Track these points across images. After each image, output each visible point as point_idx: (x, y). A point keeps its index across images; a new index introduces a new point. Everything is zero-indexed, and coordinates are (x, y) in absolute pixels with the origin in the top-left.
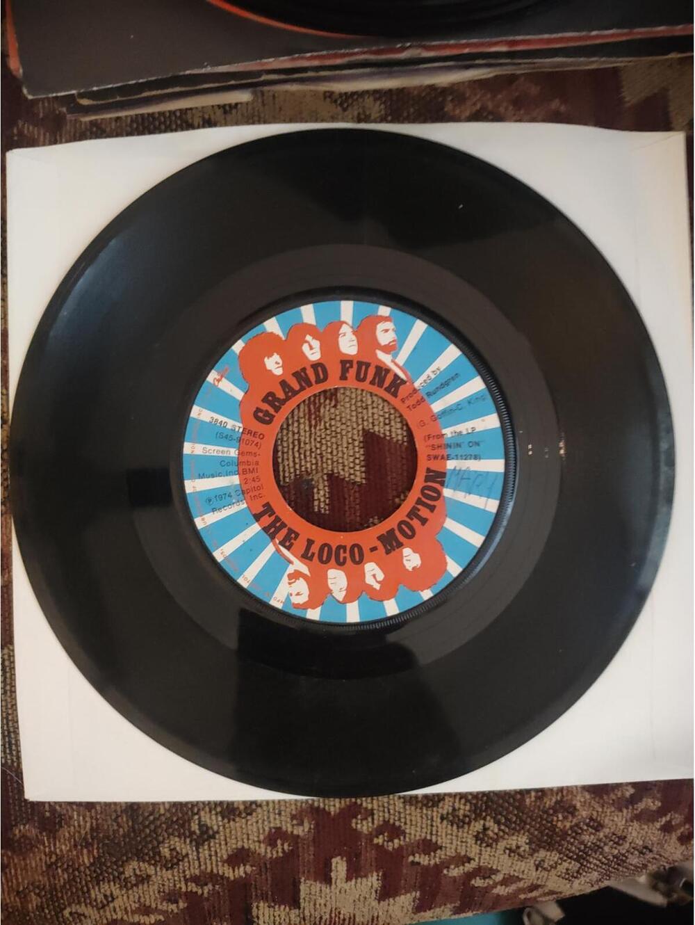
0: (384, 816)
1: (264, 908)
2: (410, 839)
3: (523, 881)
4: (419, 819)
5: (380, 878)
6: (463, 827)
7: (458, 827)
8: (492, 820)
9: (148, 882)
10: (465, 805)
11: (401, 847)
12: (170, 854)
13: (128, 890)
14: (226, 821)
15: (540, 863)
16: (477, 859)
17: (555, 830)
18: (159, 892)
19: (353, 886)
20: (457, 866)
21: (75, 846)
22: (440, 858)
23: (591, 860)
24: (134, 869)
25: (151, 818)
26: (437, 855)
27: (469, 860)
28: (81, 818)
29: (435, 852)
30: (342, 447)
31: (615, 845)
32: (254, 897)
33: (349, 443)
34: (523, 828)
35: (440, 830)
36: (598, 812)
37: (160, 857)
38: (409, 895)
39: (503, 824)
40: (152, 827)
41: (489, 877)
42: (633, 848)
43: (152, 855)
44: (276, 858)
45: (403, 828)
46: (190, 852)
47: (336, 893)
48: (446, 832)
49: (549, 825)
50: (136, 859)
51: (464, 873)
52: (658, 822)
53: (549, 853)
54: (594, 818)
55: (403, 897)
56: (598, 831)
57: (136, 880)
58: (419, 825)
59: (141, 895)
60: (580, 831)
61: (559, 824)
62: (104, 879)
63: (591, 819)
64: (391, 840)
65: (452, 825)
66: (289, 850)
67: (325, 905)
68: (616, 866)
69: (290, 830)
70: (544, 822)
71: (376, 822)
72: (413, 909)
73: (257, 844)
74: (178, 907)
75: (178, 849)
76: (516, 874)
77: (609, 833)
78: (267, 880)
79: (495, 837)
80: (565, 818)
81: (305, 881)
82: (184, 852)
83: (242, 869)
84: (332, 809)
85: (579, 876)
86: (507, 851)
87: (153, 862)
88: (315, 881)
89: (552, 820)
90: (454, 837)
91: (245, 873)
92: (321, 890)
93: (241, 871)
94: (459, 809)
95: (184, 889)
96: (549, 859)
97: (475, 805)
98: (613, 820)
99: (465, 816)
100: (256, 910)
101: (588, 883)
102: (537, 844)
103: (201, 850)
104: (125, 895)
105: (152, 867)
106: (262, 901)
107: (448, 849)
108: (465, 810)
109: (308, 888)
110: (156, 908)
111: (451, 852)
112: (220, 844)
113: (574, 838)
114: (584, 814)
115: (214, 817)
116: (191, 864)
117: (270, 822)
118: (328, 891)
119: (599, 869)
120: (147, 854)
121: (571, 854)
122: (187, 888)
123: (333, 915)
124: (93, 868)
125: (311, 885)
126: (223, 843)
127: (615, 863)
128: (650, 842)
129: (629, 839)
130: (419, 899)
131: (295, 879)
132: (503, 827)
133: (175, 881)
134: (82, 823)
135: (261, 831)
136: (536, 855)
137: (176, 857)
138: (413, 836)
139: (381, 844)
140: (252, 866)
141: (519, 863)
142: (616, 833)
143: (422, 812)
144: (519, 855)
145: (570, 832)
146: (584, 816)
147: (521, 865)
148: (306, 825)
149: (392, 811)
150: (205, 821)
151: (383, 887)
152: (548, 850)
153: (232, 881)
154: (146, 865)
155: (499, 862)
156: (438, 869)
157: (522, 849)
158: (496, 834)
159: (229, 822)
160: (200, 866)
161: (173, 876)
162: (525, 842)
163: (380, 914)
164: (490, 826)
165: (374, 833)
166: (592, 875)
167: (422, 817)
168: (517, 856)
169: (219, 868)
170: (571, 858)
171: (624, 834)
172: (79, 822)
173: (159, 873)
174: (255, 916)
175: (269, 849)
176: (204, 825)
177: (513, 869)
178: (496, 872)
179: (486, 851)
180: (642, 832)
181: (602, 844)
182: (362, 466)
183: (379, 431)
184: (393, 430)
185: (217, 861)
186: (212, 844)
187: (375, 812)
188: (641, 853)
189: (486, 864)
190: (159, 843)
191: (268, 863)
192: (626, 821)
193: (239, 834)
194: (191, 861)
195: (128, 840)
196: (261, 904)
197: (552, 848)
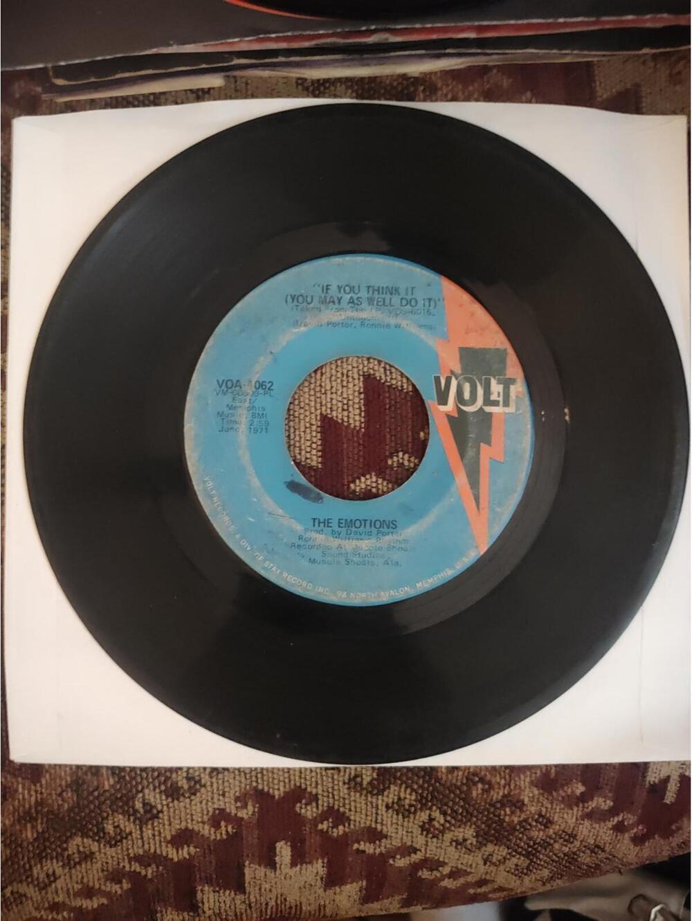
0: (328, 802)
1: (209, 892)
2: (355, 825)
3: (472, 875)
4: (364, 806)
5: (325, 865)
6: (408, 817)
7: (404, 818)
8: (438, 811)
9: (91, 861)
10: (411, 795)
11: (345, 834)
12: (114, 831)
13: (70, 868)
14: (170, 800)
15: (488, 858)
16: (423, 850)
17: (502, 824)
18: (103, 871)
19: (298, 872)
20: (403, 856)
21: (19, 821)
22: (385, 847)
23: (541, 857)
24: (78, 846)
25: (96, 793)
26: (383, 844)
27: (415, 850)
28: (26, 792)
29: (380, 841)
30: (300, 431)
31: (565, 843)
32: (198, 880)
33: (306, 428)
34: (470, 821)
35: (385, 818)
36: (546, 808)
37: (104, 833)
38: (355, 884)
39: (450, 815)
40: (97, 803)
41: (437, 870)
42: (585, 847)
43: (96, 831)
44: (220, 840)
45: (348, 814)
46: (133, 831)
47: (281, 879)
48: (392, 821)
49: (497, 819)
50: (80, 834)
51: (410, 863)
52: (610, 821)
53: (497, 848)
54: (543, 814)
55: (348, 886)
56: (548, 827)
57: (79, 857)
58: (364, 812)
59: (85, 874)
60: (529, 827)
61: (507, 819)
62: (46, 855)
63: (540, 815)
64: (335, 826)
65: (397, 814)
66: (232, 832)
67: (270, 891)
68: (568, 865)
69: (234, 812)
70: (492, 816)
71: (320, 807)
72: (359, 899)
73: (201, 824)
74: (121, 888)
75: (122, 826)
76: (464, 868)
77: (559, 831)
78: (211, 862)
79: (441, 828)
80: (513, 812)
81: (249, 864)
82: (128, 830)
83: (186, 849)
84: (276, 793)
85: (529, 872)
86: (454, 844)
87: (97, 838)
88: (260, 866)
89: (500, 815)
90: (399, 827)
91: (189, 854)
92: (266, 875)
93: (185, 852)
94: (405, 798)
95: (127, 868)
96: (498, 854)
97: (421, 795)
98: (563, 818)
99: (411, 806)
100: (201, 894)
101: (539, 880)
102: (483, 838)
103: (144, 829)
104: (68, 875)
105: (96, 843)
106: (206, 885)
107: (393, 839)
108: (411, 800)
109: (253, 872)
110: (100, 888)
111: (396, 843)
112: (164, 825)
113: (522, 833)
114: (533, 809)
115: (158, 796)
116: (135, 842)
117: (213, 803)
118: (273, 875)
119: (550, 867)
120: (91, 830)
121: (520, 850)
122: (130, 867)
123: (279, 902)
124: (36, 845)
125: (256, 869)
126: (167, 823)
127: (566, 861)
128: (602, 842)
129: (580, 837)
130: (365, 889)
131: (238, 862)
132: (449, 818)
133: (118, 859)
134: (26, 796)
135: (205, 813)
136: (484, 848)
137: (119, 834)
138: (357, 824)
139: (325, 830)
140: (195, 847)
141: (466, 856)
142: (566, 830)
143: (367, 799)
144: (466, 848)
145: (518, 827)
146: (533, 812)
147: (468, 859)
148: (250, 808)
149: (336, 797)
150: (149, 800)
151: (329, 874)
152: (495, 845)
153: (175, 863)
154: (90, 840)
155: (446, 854)
156: (384, 858)
157: (469, 842)
158: (443, 825)
159: (173, 801)
160: (143, 845)
161: (117, 853)
162: (472, 835)
163: (327, 903)
164: (436, 817)
165: (318, 819)
166: (542, 872)
167: (366, 804)
168: (464, 849)
169: (163, 848)
170: (520, 854)
171: (574, 833)
172: (23, 796)
173: (103, 851)
174: (199, 901)
175: (213, 830)
176: (147, 803)
177: (460, 862)
178: (444, 864)
179: (432, 842)
180: (593, 830)
181: (552, 841)
182: (319, 451)
183: (337, 417)
184: (351, 415)
185: (160, 841)
186: (156, 824)
187: (320, 797)
188: (592, 851)
189: (432, 856)
190: (103, 819)
191: (212, 844)
192: (577, 819)
193: (183, 814)
194: (135, 839)
195: (72, 815)
196: (206, 888)
197: (499, 843)
